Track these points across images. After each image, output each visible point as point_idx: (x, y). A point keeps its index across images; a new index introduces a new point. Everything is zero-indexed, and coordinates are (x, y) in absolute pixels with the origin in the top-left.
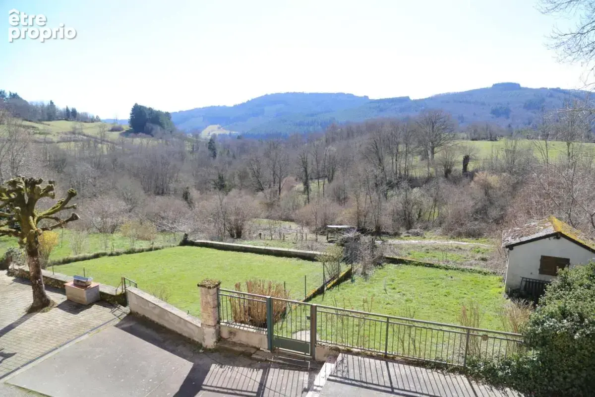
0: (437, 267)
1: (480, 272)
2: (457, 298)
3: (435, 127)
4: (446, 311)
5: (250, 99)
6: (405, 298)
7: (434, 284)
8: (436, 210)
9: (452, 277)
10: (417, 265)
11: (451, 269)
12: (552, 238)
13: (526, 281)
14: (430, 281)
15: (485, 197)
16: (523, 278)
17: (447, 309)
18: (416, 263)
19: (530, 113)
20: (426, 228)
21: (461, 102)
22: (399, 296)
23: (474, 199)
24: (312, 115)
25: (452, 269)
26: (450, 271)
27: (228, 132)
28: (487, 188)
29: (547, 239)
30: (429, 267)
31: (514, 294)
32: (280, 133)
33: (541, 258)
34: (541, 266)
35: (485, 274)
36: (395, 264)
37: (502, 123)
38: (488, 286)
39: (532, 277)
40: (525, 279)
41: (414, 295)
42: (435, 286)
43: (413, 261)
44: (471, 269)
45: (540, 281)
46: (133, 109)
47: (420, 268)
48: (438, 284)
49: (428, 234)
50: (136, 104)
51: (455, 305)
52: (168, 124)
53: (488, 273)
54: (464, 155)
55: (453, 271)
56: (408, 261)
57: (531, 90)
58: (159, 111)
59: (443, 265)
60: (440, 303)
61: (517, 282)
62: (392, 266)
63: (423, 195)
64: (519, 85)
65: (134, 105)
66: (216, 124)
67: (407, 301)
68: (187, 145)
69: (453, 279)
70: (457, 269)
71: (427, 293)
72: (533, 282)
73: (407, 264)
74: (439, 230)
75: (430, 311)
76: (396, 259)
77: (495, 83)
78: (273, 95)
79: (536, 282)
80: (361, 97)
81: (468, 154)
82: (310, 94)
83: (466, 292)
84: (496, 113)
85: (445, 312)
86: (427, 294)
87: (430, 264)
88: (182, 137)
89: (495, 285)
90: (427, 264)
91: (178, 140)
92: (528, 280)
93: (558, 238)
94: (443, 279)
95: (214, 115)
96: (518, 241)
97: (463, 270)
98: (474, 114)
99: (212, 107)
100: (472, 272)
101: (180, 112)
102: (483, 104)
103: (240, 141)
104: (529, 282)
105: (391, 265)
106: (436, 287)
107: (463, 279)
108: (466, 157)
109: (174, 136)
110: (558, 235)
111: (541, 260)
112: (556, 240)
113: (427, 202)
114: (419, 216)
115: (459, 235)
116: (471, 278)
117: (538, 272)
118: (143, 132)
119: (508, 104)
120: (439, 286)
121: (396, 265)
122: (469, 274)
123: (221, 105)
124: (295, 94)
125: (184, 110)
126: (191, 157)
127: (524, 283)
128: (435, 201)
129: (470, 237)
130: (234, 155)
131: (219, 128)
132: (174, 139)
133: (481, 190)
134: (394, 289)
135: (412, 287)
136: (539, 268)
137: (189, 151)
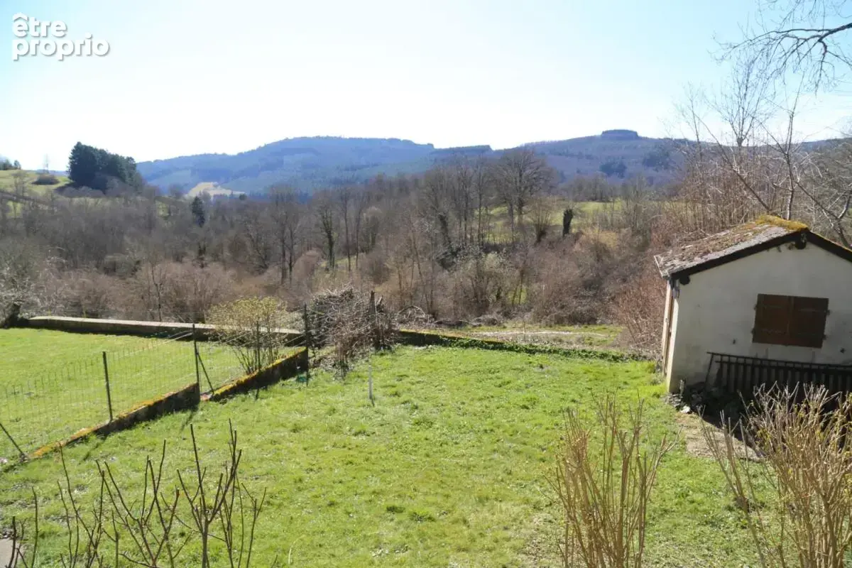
0: (511, 349)
1: (603, 356)
2: (553, 413)
3: (523, 176)
4: (520, 448)
5: (263, 145)
6: (416, 415)
7: (499, 382)
8: (524, 287)
9: (541, 367)
10: (467, 346)
11: (540, 351)
12: (783, 247)
13: (722, 363)
14: (490, 375)
15: (596, 265)
16: (713, 354)
17: (525, 444)
18: (465, 342)
19: (651, 172)
20: (507, 315)
21: (560, 154)
22: (402, 412)
23: (580, 266)
24: (353, 169)
25: (544, 352)
26: (538, 355)
27: (228, 193)
28: (600, 251)
29: (773, 251)
30: (493, 349)
31: (693, 396)
32: (306, 194)
33: (759, 302)
34: (758, 320)
35: (615, 359)
36: (420, 346)
37: (615, 182)
38: (626, 383)
39: (734, 351)
40: (719, 358)
41: (442, 408)
42: (500, 386)
43: (459, 338)
44: (584, 351)
45: (755, 359)
46: (73, 151)
47: (473, 353)
48: (508, 383)
49: (509, 324)
50: (79, 143)
51: (547, 429)
52: (131, 175)
53: (622, 356)
54: (565, 209)
55: (545, 356)
56: (449, 338)
57: (652, 140)
58: (117, 156)
59: (524, 344)
60: (508, 425)
61: (699, 365)
62: (412, 351)
63: (502, 265)
64: (636, 133)
65: (75, 144)
66: (213, 181)
67: (418, 423)
68: (161, 207)
69: (544, 370)
70: (555, 352)
71: (478, 404)
72: (737, 364)
73: (445, 346)
74: (528, 316)
75: (475, 451)
76: (422, 335)
77: (605, 130)
78: (296, 140)
79: (745, 365)
80: (425, 145)
81: (571, 208)
82: (351, 139)
83: (577, 398)
84: (608, 170)
85: (518, 453)
86: (477, 406)
87: (495, 343)
88: (154, 195)
89: (644, 380)
90: (490, 343)
91: (145, 199)
92: (726, 359)
93: (801, 246)
94: (522, 370)
95: (208, 167)
96: (698, 261)
97: (567, 354)
98: (578, 172)
99: (206, 156)
100: (586, 356)
101: (156, 161)
102: (589, 157)
103: (243, 202)
104: (729, 363)
105: (411, 347)
106: (503, 389)
107: (567, 369)
108: (567, 211)
109: (139, 193)
110: (799, 239)
111: (759, 307)
112: (796, 253)
113: (510, 276)
114: (498, 297)
115: (560, 321)
116: (586, 366)
117: (751, 336)
118: (88, 186)
119: (623, 158)
120: (509, 386)
121: (421, 348)
122: (580, 360)
123: (220, 152)
124: (328, 139)
125: (163, 159)
126: (166, 225)
127: (716, 367)
128: (522, 273)
129: (576, 324)
130: (231, 222)
131: (215, 186)
132: (139, 198)
133: (592, 254)
134: (396, 394)
135: (443, 389)
136: (752, 325)
137: (162, 216)
